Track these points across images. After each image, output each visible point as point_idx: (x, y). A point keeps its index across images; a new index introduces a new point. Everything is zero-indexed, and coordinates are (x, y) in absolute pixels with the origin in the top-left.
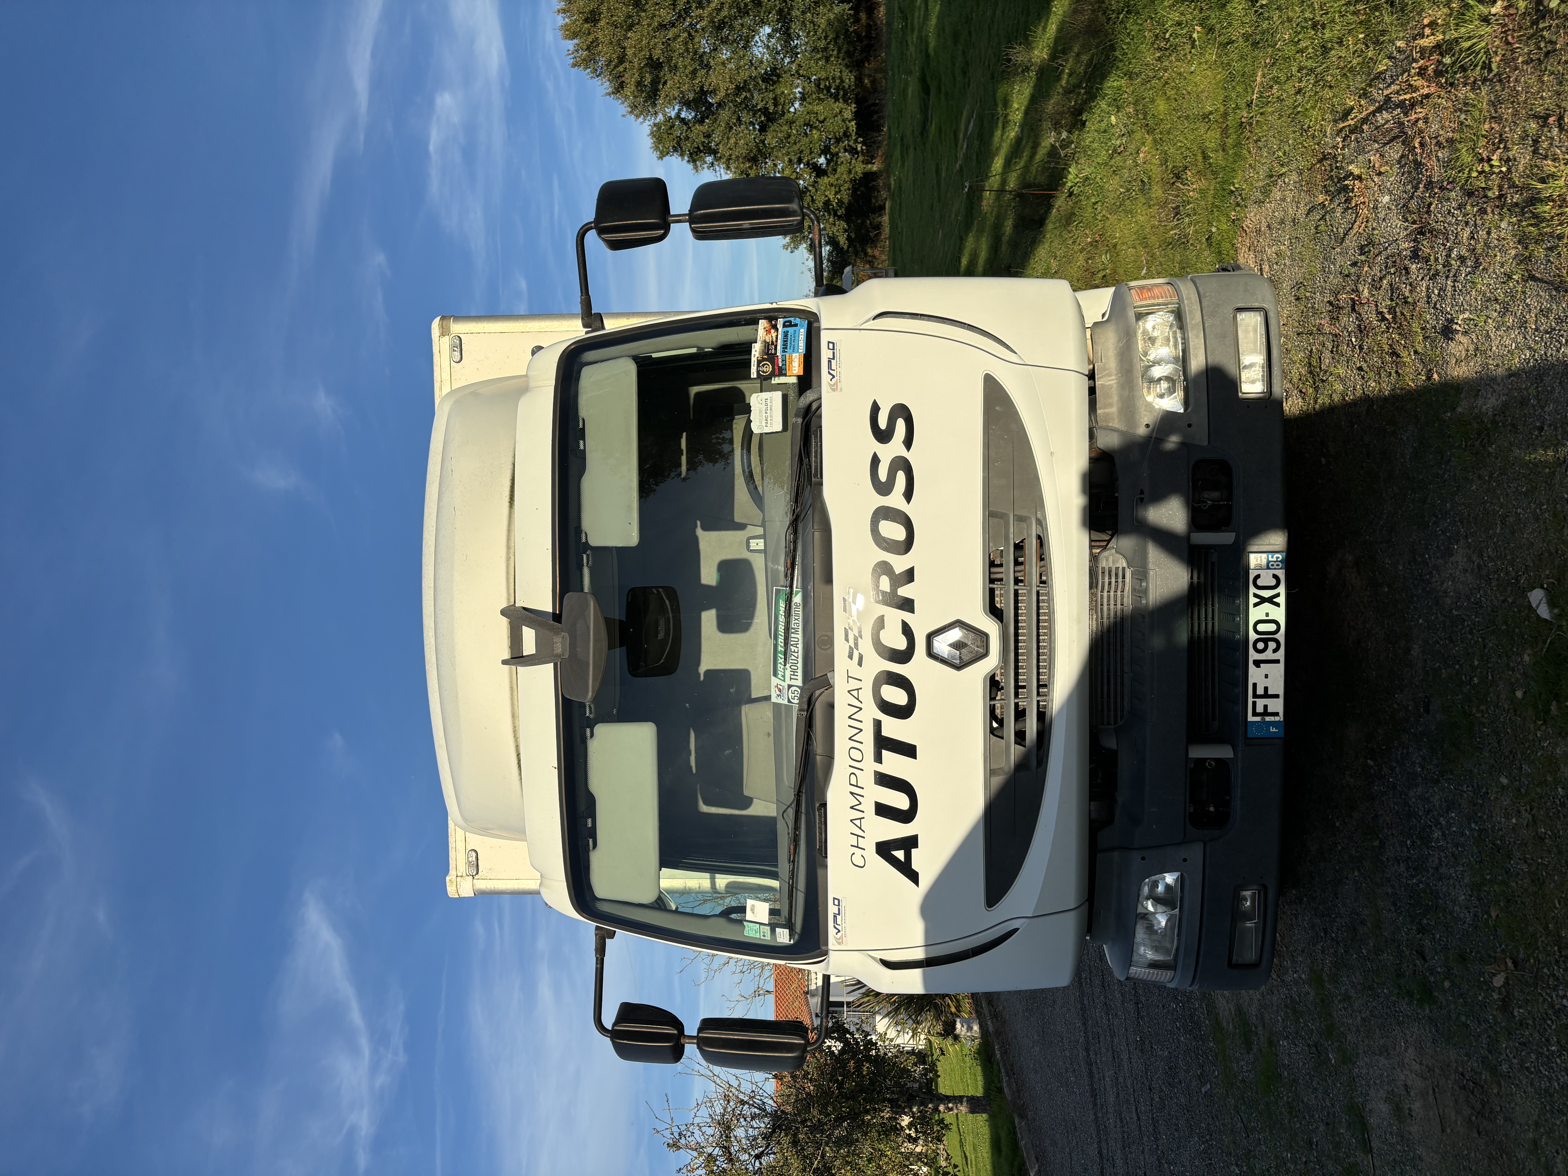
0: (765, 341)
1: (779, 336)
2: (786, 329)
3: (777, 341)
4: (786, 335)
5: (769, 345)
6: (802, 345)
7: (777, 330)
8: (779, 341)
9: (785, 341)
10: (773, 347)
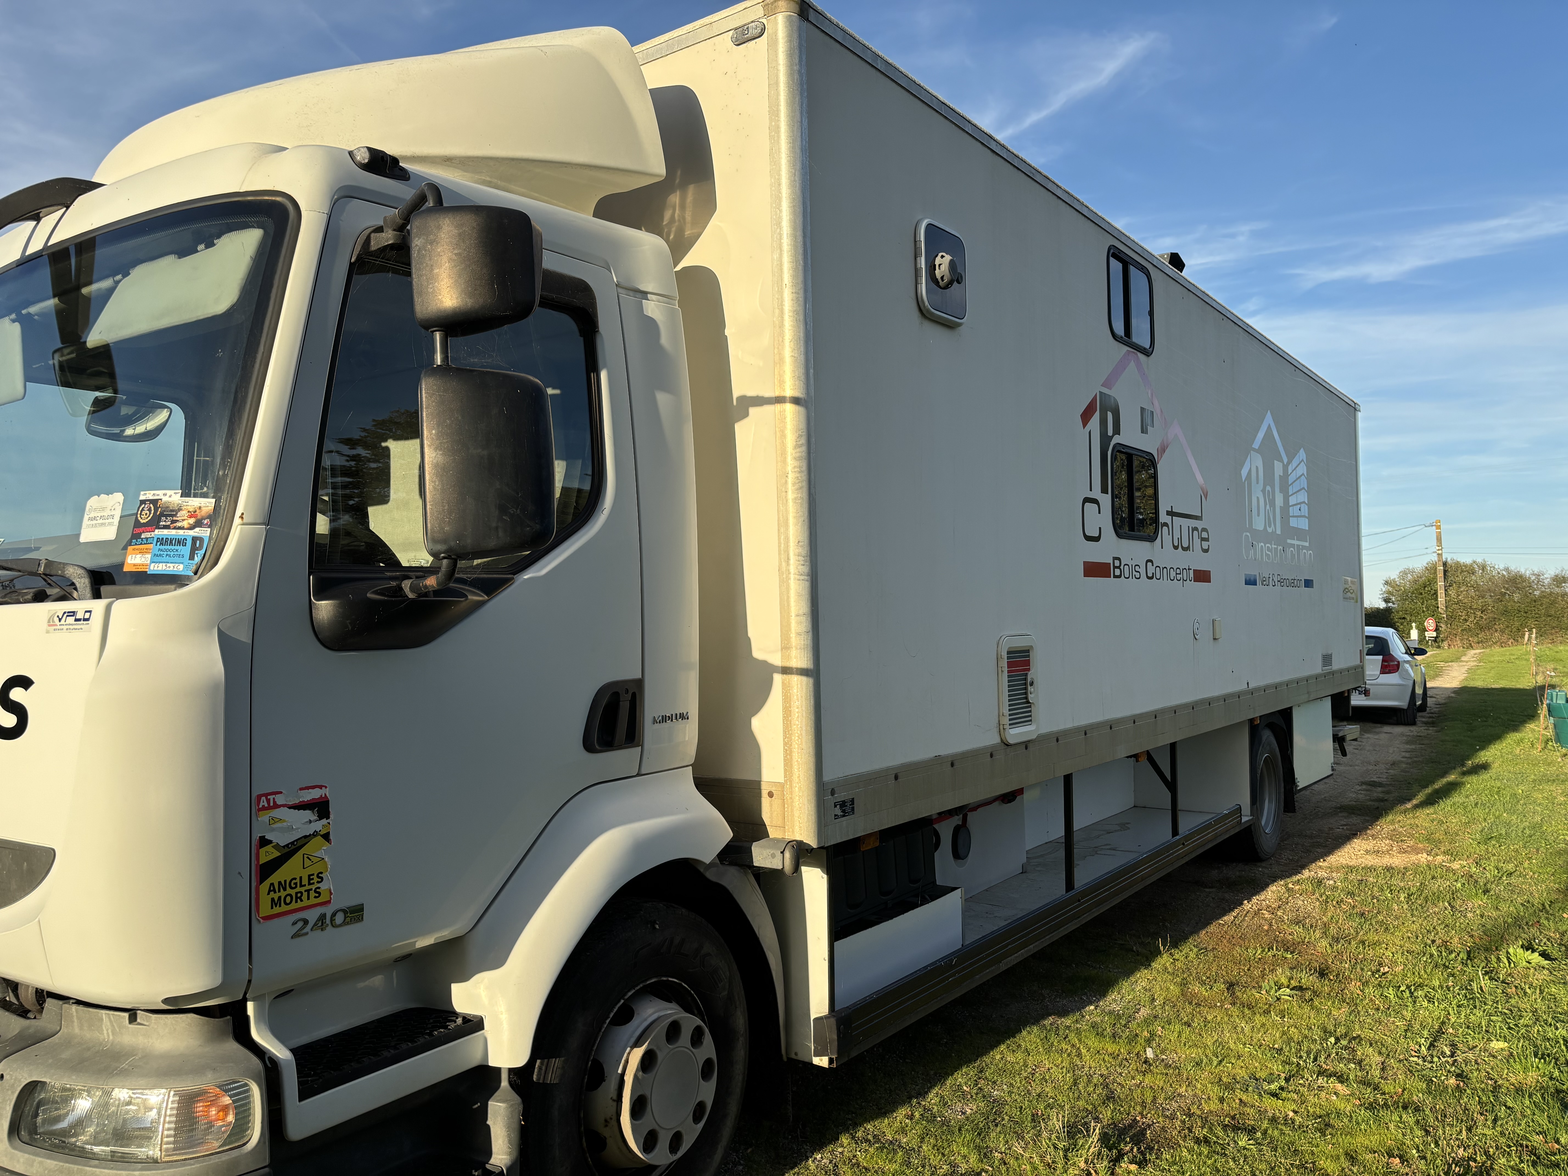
0: (180, 510)
1: (181, 532)
2: (189, 543)
3: (175, 528)
4: (181, 542)
5: (172, 516)
6: (160, 568)
7: (192, 528)
8: (174, 532)
9: (171, 540)
10: (169, 523)
